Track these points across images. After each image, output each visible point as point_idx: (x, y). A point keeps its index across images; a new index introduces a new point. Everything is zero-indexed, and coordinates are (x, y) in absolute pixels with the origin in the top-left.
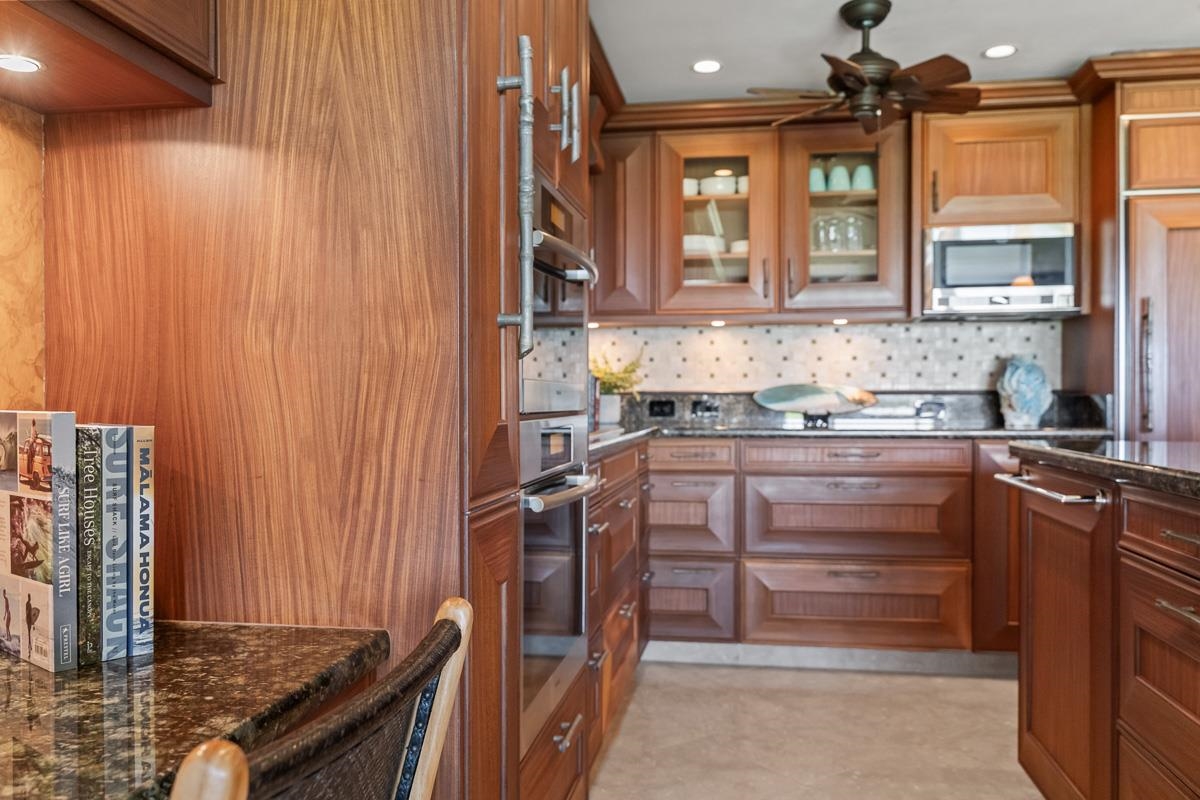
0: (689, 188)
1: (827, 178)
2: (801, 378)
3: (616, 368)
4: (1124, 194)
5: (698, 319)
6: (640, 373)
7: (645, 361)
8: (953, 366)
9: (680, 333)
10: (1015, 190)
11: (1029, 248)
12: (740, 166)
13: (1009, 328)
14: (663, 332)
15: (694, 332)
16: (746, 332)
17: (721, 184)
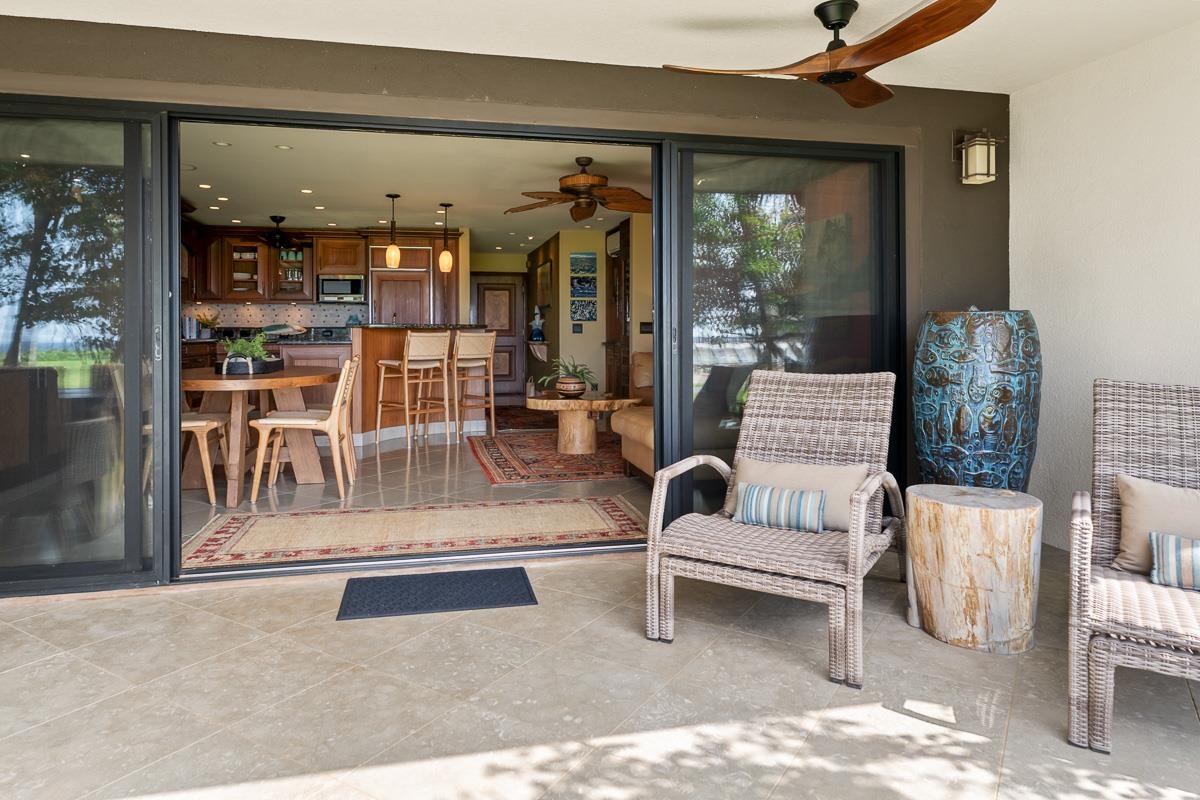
0: (236, 256)
1: (287, 255)
2: (282, 322)
3: (210, 318)
4: (371, 269)
5: (241, 300)
6: (218, 320)
7: (221, 316)
8: (337, 319)
9: (236, 306)
10: (346, 264)
11: (349, 282)
12: (254, 250)
13: (354, 306)
14: (229, 305)
15: (241, 306)
16: (263, 307)
17: (248, 256)
